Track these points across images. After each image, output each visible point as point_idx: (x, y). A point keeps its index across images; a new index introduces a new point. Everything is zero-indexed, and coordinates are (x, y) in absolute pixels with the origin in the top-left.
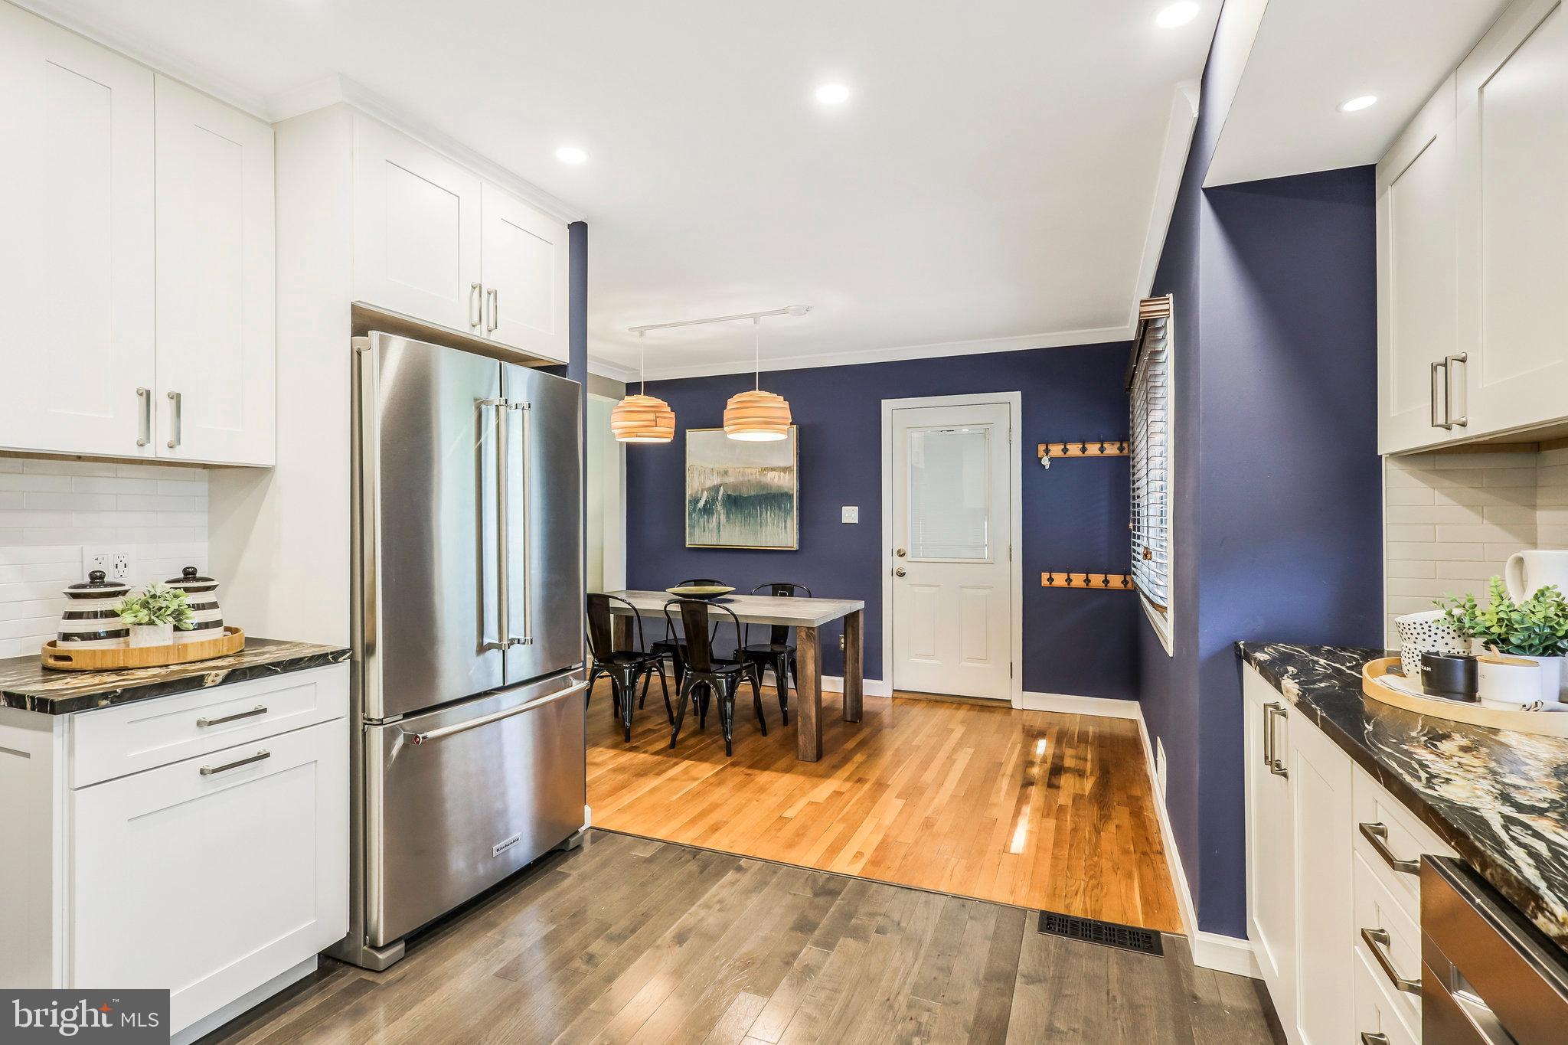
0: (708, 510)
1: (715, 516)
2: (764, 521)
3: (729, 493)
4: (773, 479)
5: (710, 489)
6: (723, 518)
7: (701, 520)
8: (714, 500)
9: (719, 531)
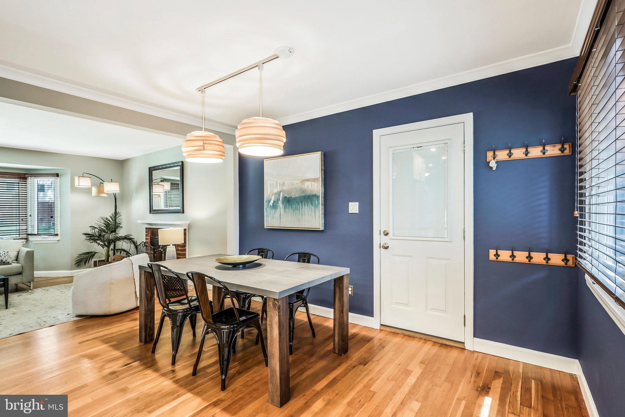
0: (275, 206)
1: (278, 210)
2: (303, 212)
3: (285, 196)
4: (308, 186)
5: (276, 194)
6: (282, 210)
7: (272, 212)
8: (278, 200)
9: (280, 219)
